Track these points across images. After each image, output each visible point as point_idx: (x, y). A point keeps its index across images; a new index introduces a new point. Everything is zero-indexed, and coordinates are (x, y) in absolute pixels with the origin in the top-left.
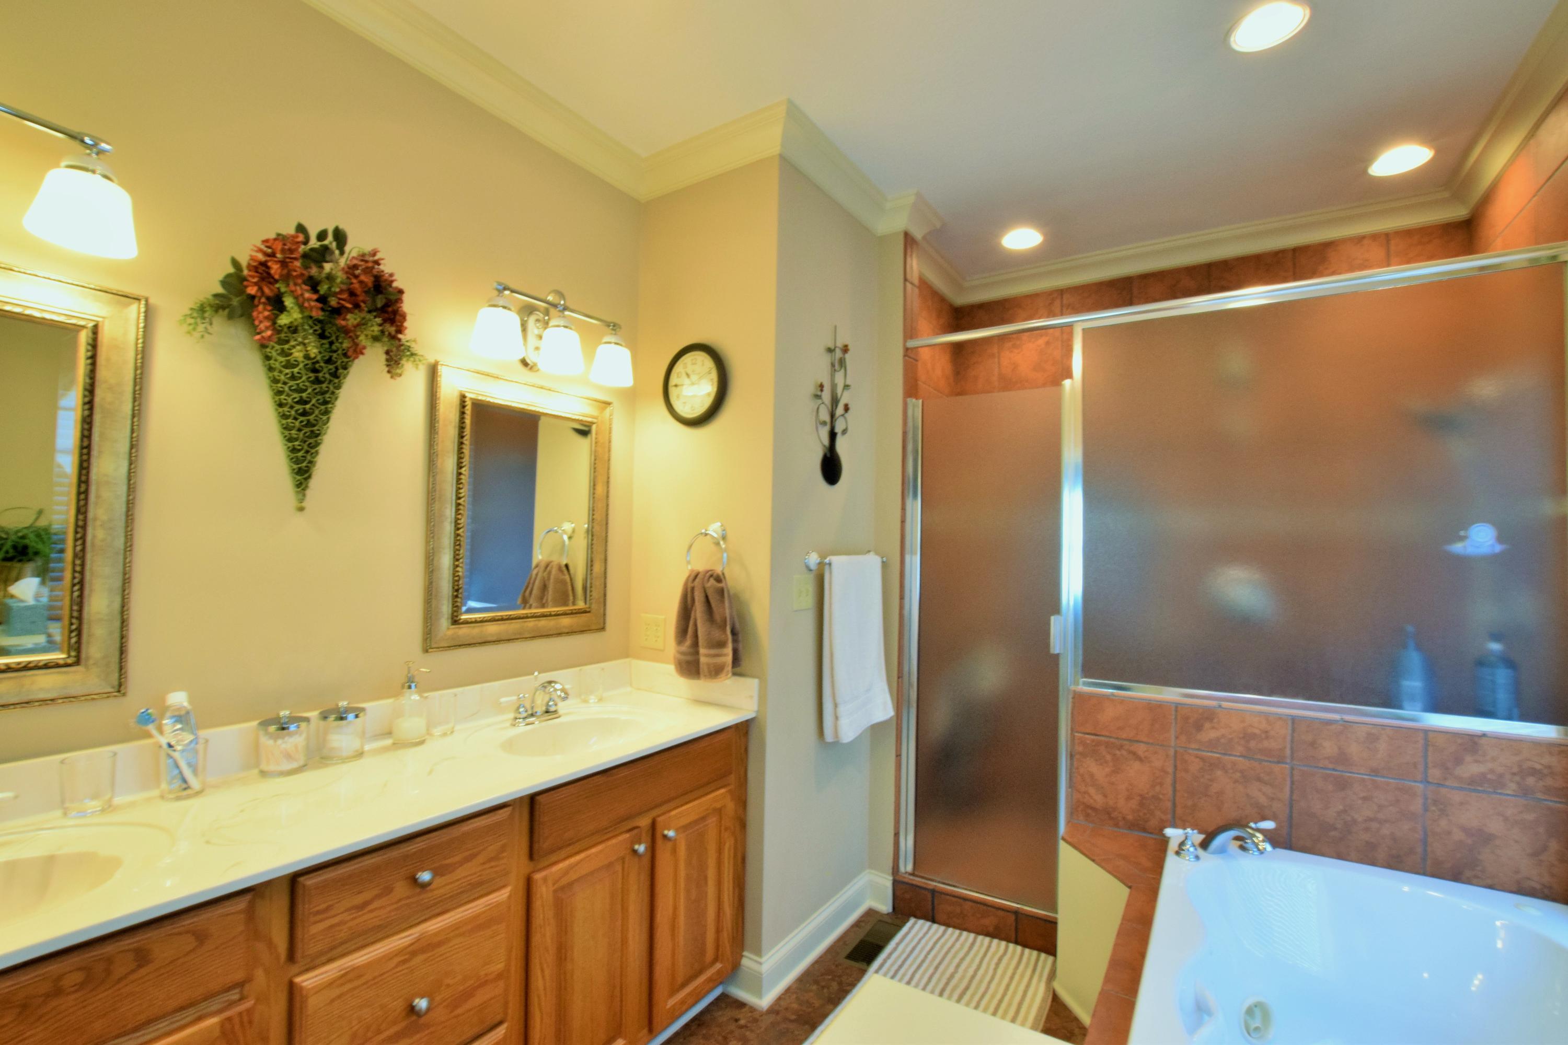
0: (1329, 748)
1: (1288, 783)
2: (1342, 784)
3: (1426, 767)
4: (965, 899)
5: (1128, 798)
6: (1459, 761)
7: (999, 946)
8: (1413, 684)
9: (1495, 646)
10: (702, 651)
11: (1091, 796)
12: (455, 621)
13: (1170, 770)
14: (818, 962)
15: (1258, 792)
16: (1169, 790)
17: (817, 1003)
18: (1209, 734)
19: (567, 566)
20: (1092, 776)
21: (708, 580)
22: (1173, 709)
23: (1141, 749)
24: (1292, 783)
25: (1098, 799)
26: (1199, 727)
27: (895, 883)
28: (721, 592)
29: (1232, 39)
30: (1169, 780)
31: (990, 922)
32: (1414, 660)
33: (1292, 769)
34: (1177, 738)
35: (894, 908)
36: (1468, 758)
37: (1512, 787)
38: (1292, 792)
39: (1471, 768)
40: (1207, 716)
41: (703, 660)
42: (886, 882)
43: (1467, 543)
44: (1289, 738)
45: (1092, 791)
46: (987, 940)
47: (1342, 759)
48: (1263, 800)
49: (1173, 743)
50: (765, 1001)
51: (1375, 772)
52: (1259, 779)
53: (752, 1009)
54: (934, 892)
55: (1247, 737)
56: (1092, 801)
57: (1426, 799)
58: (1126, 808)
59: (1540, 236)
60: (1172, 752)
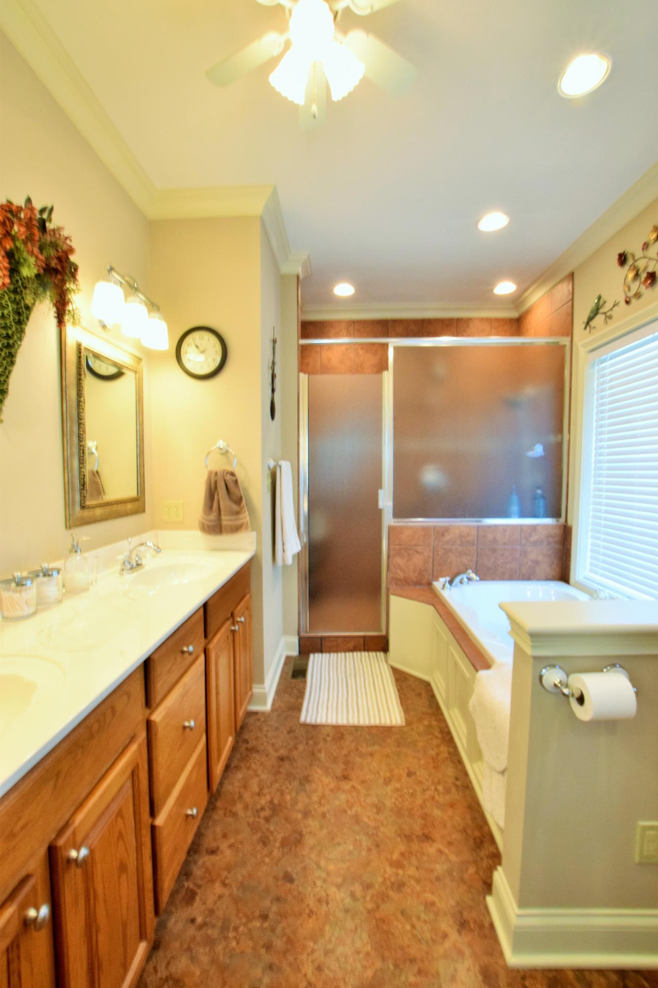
0: (490, 537)
1: (476, 553)
2: (494, 551)
3: (521, 539)
4: (338, 637)
5: (414, 572)
6: (531, 535)
7: (357, 655)
8: (515, 508)
9: (539, 492)
10: (223, 517)
11: (398, 574)
12: (83, 507)
13: (431, 556)
14: (279, 685)
15: (465, 560)
16: (431, 565)
17: (293, 700)
18: (447, 537)
19: (97, 472)
20: (399, 565)
21: (227, 475)
22: (433, 529)
23: (419, 549)
24: (477, 553)
25: (401, 575)
26: (443, 535)
27: (300, 639)
28: (236, 482)
29: (479, 225)
30: (431, 560)
31: (351, 645)
32: (515, 499)
33: (477, 548)
34: (434, 542)
35: (300, 652)
36: (533, 534)
37: (545, 543)
38: (477, 557)
39: (534, 538)
40: (446, 530)
41: (224, 523)
42: (295, 640)
43: (534, 452)
44: (476, 536)
45: (398, 571)
46: (351, 654)
47: (495, 540)
48: (467, 562)
49: (432, 544)
50: (268, 707)
51: (505, 544)
52: (466, 554)
53: (263, 713)
54: (322, 638)
55: (461, 536)
56: (398, 576)
57: (520, 552)
58: (413, 576)
59: (552, 333)
60: (432, 547)
